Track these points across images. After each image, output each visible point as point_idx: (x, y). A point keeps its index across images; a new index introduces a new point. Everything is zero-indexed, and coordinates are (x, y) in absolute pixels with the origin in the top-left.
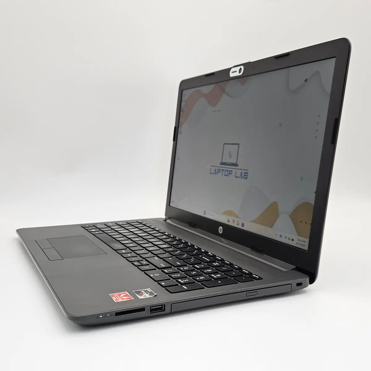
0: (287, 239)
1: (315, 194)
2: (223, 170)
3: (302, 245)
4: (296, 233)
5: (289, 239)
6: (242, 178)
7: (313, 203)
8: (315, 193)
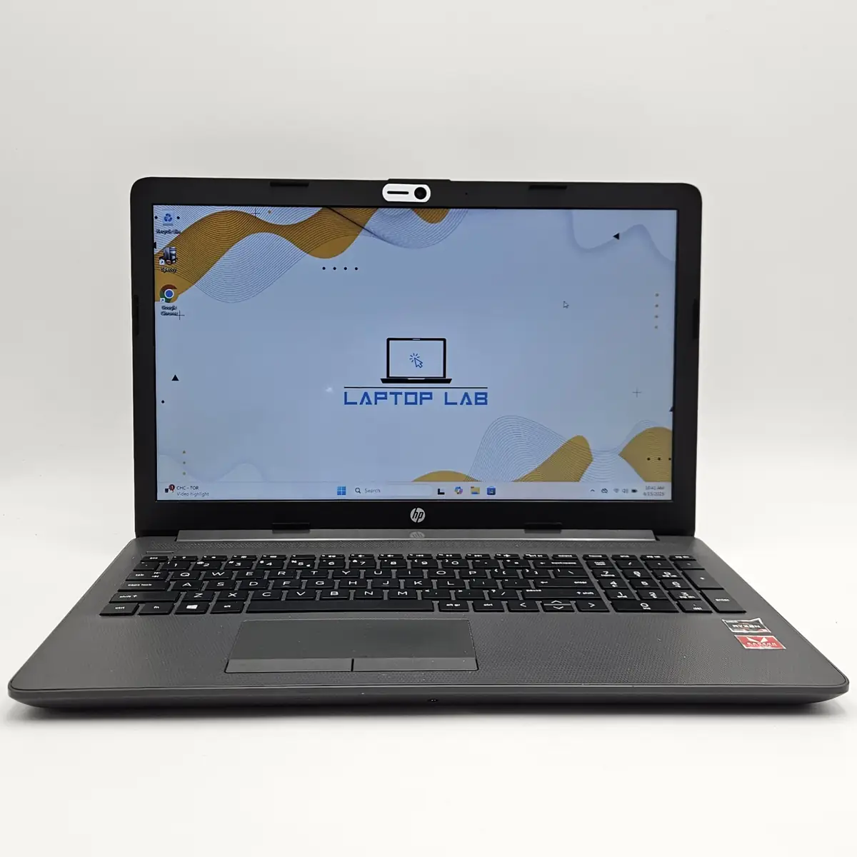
0: (620, 492)
1: (672, 413)
2: (396, 394)
3: (657, 494)
4: (641, 479)
5: (626, 491)
6: (469, 403)
7: (670, 428)
8: (671, 411)
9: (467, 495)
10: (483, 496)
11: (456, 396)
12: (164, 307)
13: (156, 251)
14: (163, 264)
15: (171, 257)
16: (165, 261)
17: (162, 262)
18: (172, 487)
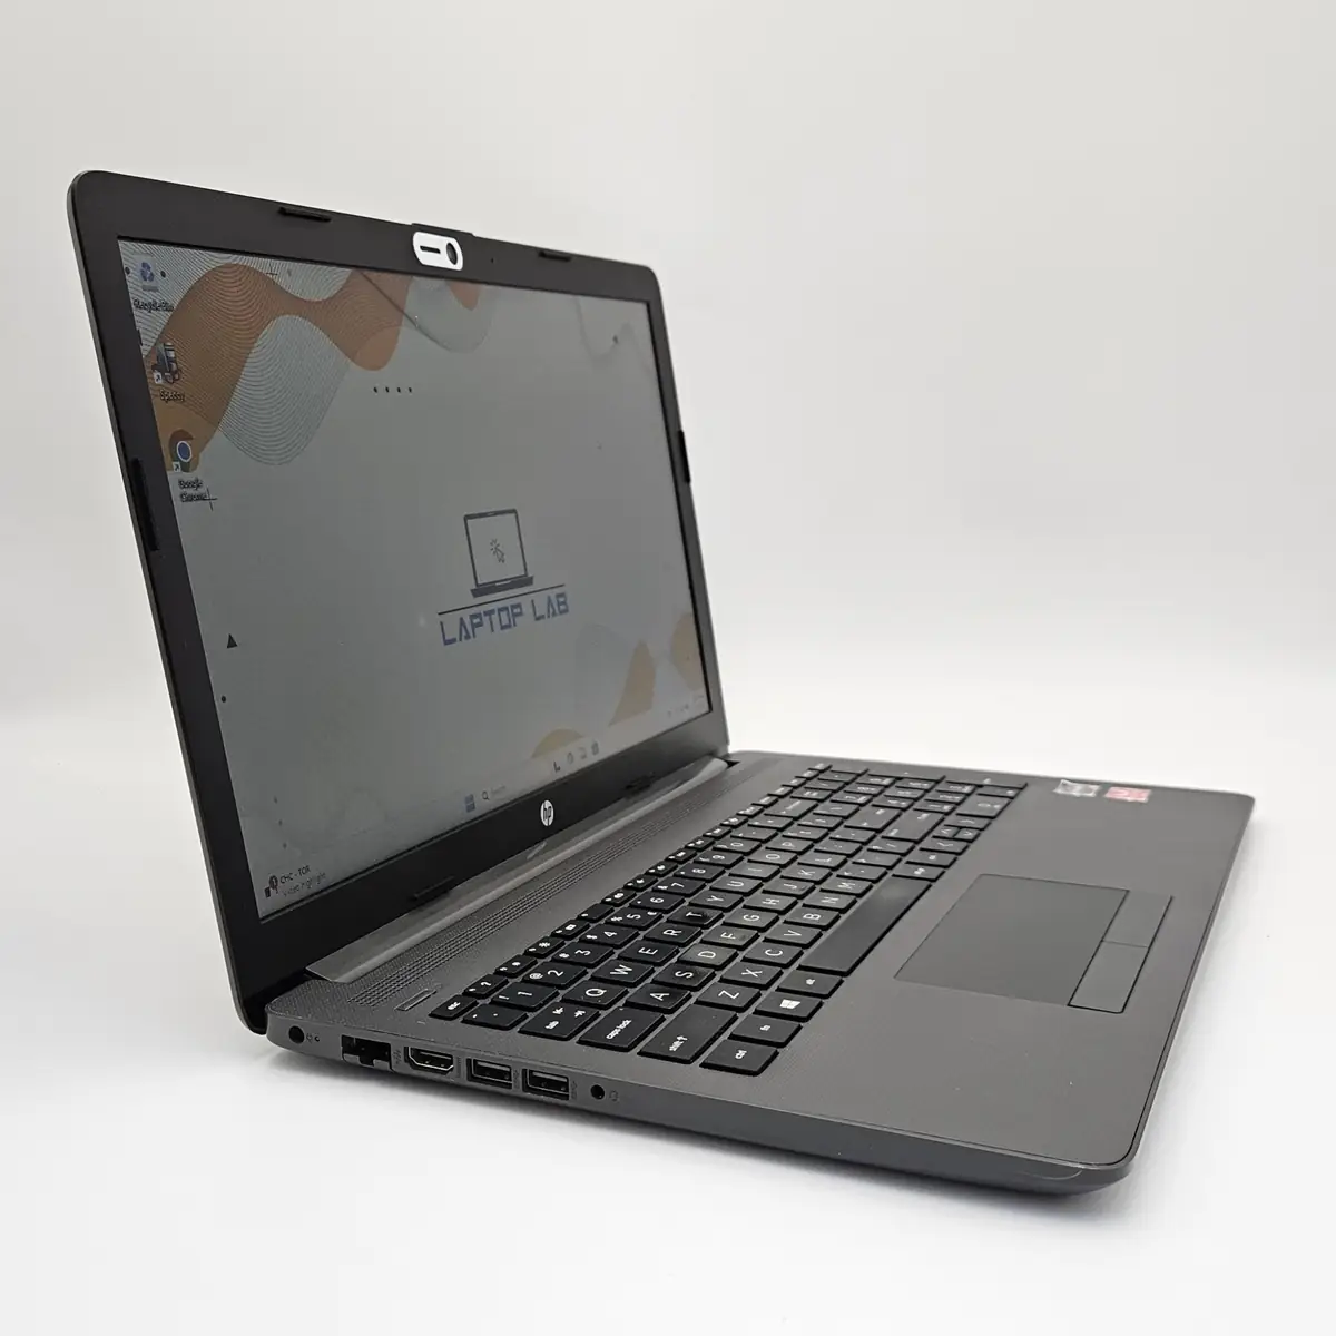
0: (679, 712)
2: (488, 614)
3: (701, 706)
4: (688, 689)
5: (682, 709)
6: (554, 614)
9: (578, 763)
10: (590, 758)
12: (182, 484)
13: (145, 350)
14: (160, 382)
15: (170, 366)
16: (163, 375)
17: (156, 378)
18: (273, 882)
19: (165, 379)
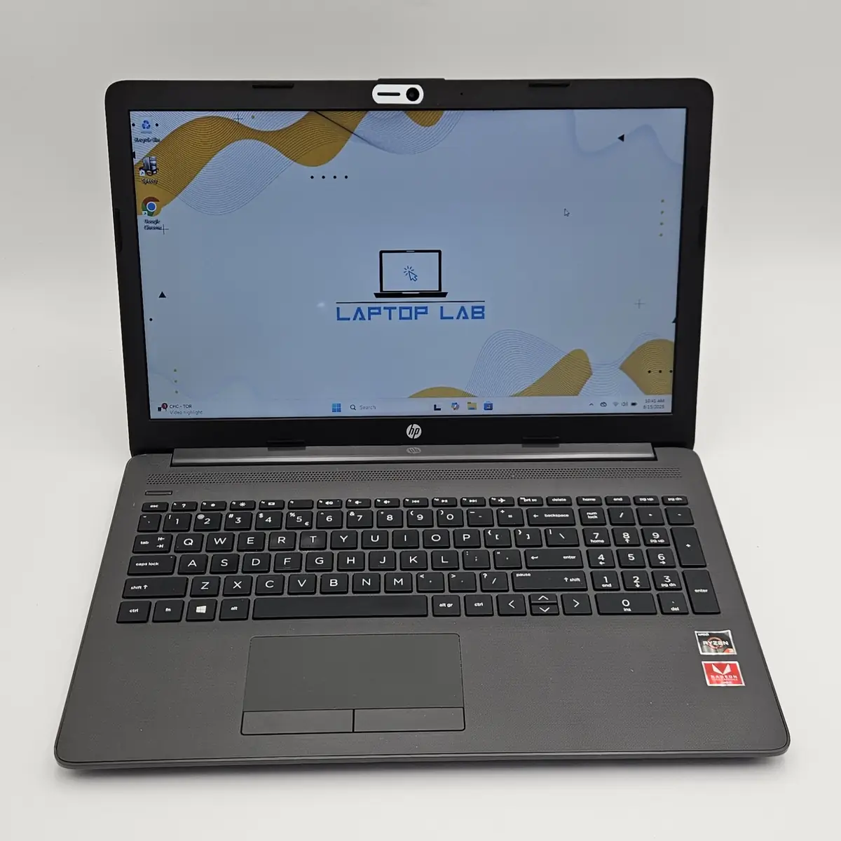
0: (620, 405)
2: (390, 309)
3: (657, 407)
4: (641, 392)
5: (625, 404)
6: (466, 317)
7: (673, 339)
8: (674, 322)
9: (464, 411)
10: (480, 411)
11: (452, 310)
12: (146, 221)
13: (136, 161)
14: (144, 175)
15: (151, 168)
16: (146, 172)
17: (142, 173)
18: (165, 406)
19: (147, 174)
